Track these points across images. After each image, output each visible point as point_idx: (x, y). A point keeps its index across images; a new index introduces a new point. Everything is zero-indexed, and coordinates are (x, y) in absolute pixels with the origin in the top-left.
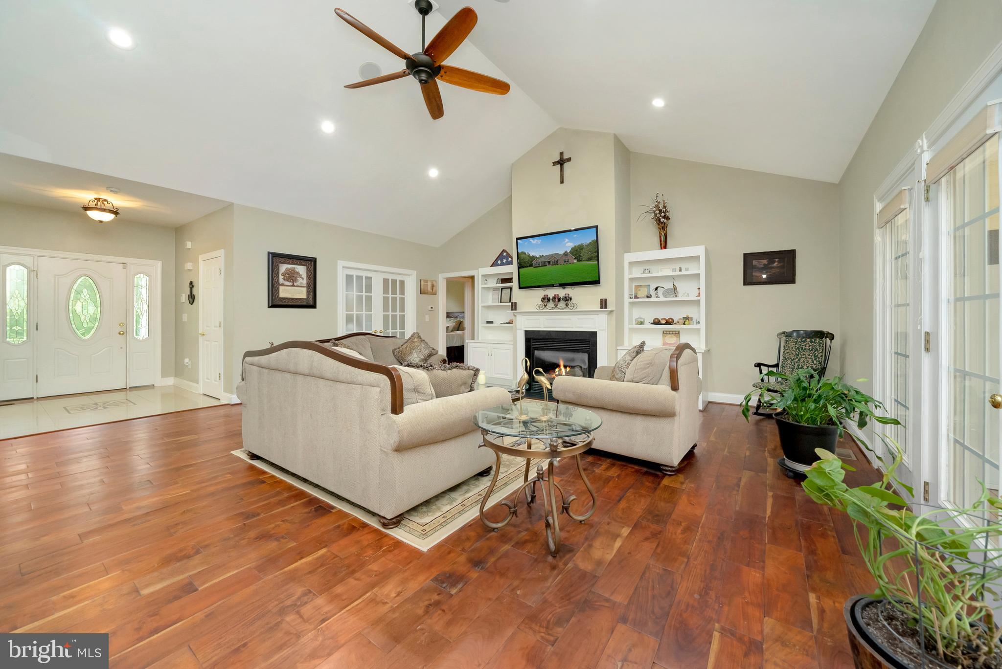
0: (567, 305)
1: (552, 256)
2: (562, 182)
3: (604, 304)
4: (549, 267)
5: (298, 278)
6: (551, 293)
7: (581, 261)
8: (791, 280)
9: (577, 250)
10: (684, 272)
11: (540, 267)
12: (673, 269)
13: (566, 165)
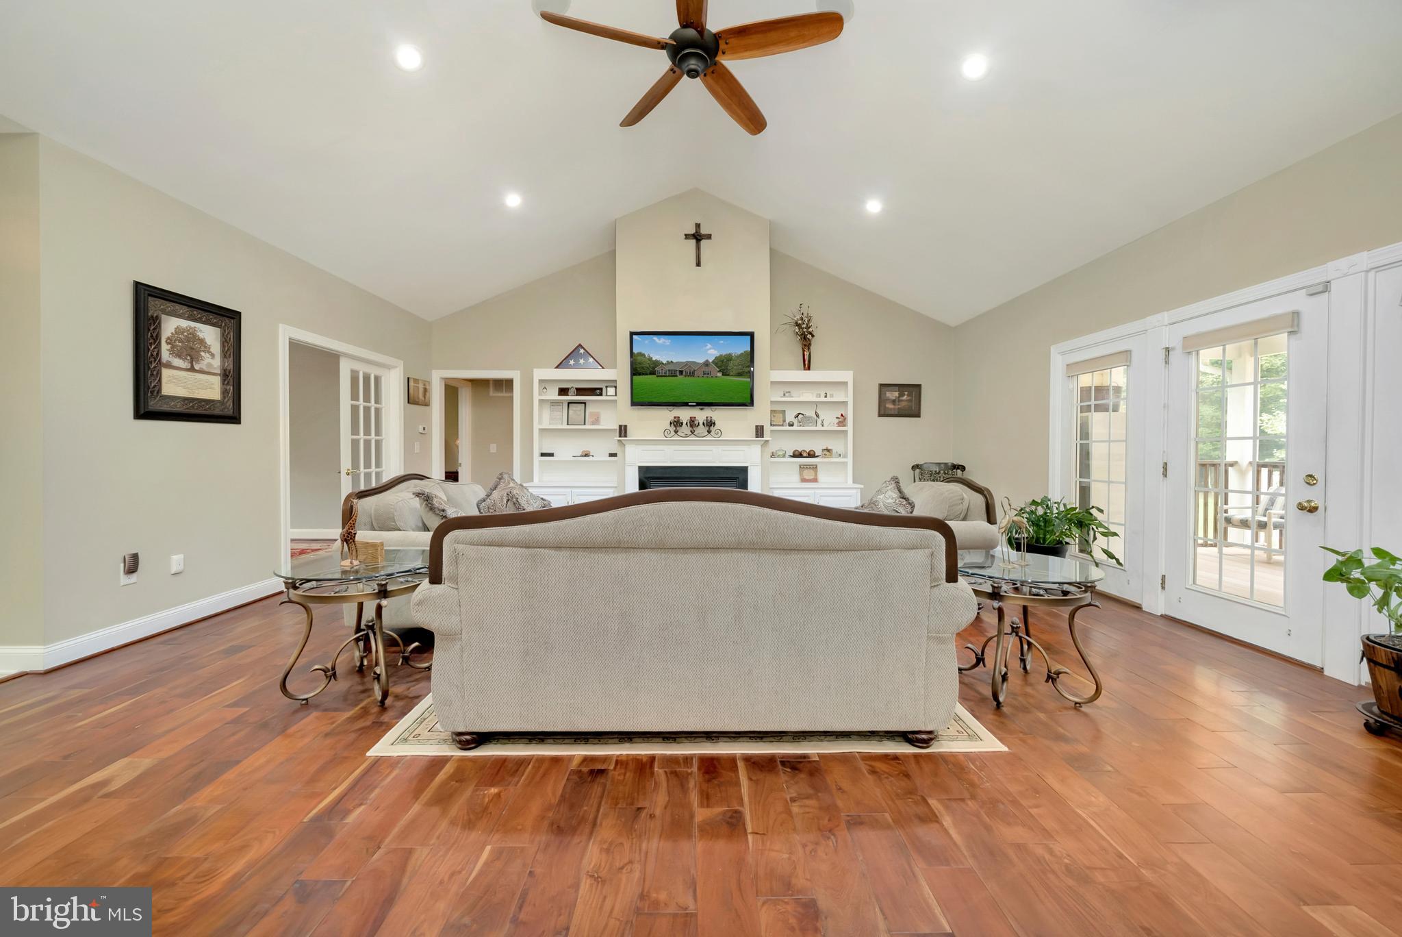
0: (709, 432)
1: (687, 363)
2: (698, 264)
3: (760, 431)
4: (680, 378)
5: (202, 354)
6: (685, 414)
7: (728, 375)
8: (916, 414)
9: (723, 361)
10: (828, 399)
11: (666, 376)
12: (817, 394)
13: (704, 243)
